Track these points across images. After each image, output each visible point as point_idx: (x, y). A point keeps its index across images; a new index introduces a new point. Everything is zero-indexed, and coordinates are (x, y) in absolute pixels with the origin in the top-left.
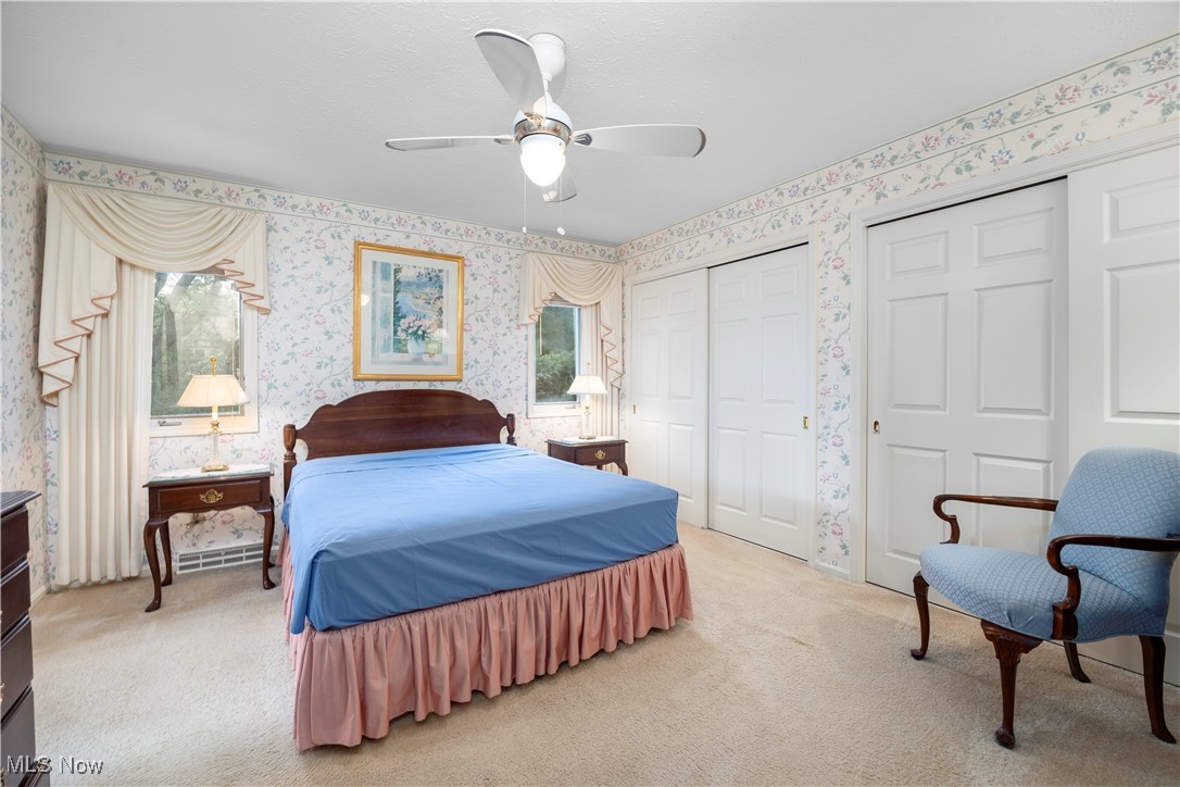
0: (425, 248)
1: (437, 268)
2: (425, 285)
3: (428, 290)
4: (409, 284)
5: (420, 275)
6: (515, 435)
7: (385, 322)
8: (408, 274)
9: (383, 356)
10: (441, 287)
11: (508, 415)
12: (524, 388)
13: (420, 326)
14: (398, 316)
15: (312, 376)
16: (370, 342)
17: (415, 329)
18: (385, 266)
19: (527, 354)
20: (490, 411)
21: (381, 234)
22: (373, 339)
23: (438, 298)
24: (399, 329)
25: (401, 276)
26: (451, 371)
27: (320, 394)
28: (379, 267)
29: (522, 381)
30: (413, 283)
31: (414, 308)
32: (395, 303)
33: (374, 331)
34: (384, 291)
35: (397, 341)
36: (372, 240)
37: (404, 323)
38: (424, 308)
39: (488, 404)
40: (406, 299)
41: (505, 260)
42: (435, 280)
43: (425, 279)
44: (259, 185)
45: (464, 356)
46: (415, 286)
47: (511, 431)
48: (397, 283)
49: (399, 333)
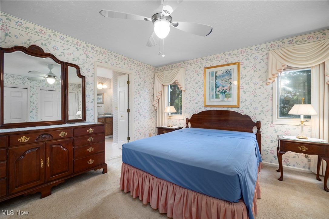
0: (226, 63)
1: (229, 69)
2: (225, 75)
3: (226, 77)
4: (220, 76)
5: (223, 72)
6: (260, 130)
7: (213, 89)
8: (220, 73)
9: (212, 100)
10: (231, 75)
11: (257, 122)
12: (271, 111)
13: (223, 89)
14: (216, 87)
15: (195, 106)
16: (208, 96)
17: (222, 90)
18: (213, 72)
19: (272, 95)
20: (248, 119)
21: (211, 63)
22: (209, 95)
23: (230, 79)
24: (217, 91)
25: (217, 75)
26: (235, 104)
27: (196, 111)
28: (211, 73)
29: (269, 108)
30: (221, 76)
31: (222, 84)
32: (215, 83)
33: (209, 93)
34: (212, 80)
35: (216, 95)
36: (209, 66)
37: (218, 89)
38: (224, 83)
39: (246, 116)
40: (219, 81)
41: (260, 57)
42: (229, 73)
43: (225, 74)
44: (184, 61)
45: (240, 98)
46: (221, 77)
47: (259, 128)
48: (216, 77)
49: (217, 92)
